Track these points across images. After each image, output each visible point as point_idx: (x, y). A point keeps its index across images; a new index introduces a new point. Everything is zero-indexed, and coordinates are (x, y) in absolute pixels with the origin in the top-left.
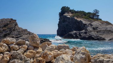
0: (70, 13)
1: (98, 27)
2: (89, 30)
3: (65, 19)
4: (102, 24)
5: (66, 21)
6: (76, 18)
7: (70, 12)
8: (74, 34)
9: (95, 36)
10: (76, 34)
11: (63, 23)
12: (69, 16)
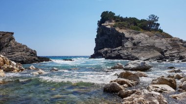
0: (113, 21)
1: (140, 42)
2: (126, 46)
3: (104, 31)
4: (150, 37)
5: (106, 34)
6: (117, 29)
7: (114, 19)
8: (104, 52)
9: (126, 54)
10: (106, 52)
11: (101, 36)
12: (109, 27)
